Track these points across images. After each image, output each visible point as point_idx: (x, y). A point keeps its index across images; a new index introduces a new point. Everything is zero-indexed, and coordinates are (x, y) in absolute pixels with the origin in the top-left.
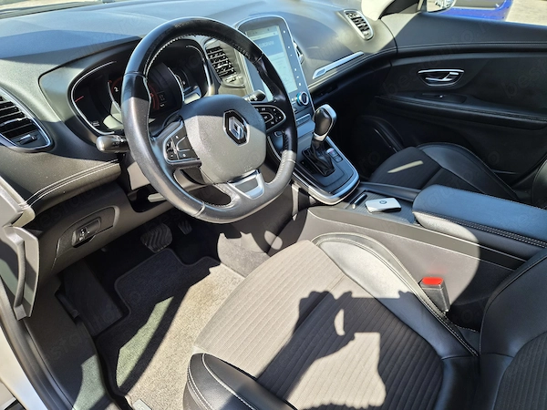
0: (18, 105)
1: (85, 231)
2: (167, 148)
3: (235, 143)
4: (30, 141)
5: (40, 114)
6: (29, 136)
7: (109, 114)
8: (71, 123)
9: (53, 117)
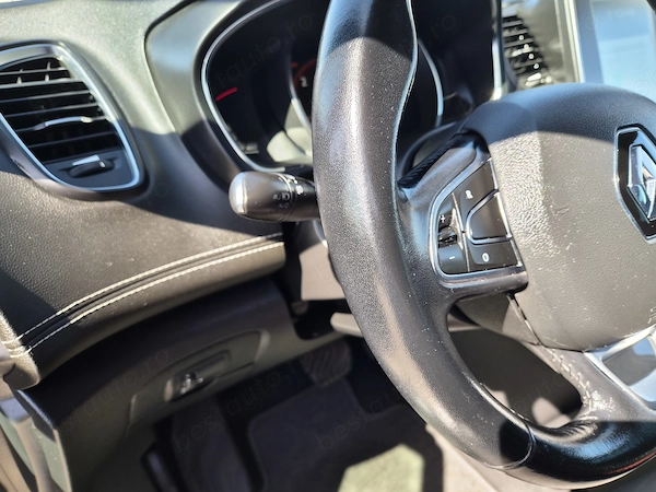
0: (95, 91)
1: (193, 377)
2: (442, 227)
3: (638, 231)
4: (95, 171)
5: (135, 114)
6: (95, 158)
7: (281, 128)
8: (194, 138)
9: (159, 122)
